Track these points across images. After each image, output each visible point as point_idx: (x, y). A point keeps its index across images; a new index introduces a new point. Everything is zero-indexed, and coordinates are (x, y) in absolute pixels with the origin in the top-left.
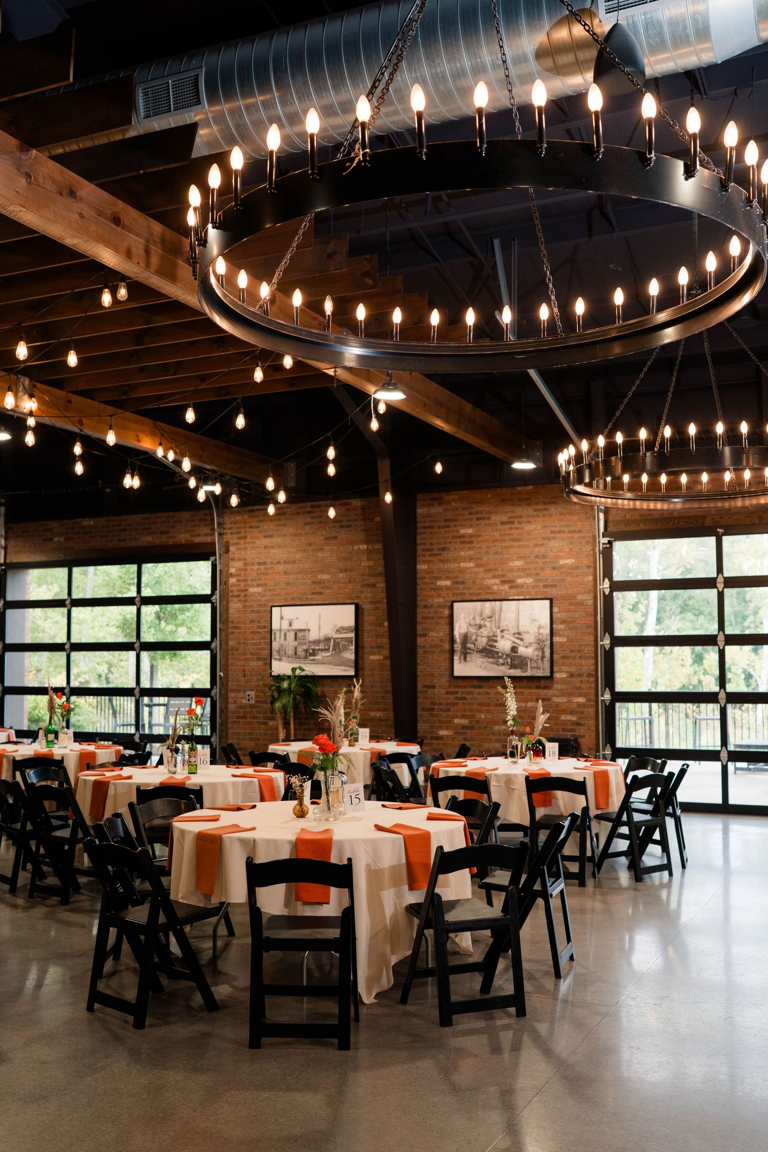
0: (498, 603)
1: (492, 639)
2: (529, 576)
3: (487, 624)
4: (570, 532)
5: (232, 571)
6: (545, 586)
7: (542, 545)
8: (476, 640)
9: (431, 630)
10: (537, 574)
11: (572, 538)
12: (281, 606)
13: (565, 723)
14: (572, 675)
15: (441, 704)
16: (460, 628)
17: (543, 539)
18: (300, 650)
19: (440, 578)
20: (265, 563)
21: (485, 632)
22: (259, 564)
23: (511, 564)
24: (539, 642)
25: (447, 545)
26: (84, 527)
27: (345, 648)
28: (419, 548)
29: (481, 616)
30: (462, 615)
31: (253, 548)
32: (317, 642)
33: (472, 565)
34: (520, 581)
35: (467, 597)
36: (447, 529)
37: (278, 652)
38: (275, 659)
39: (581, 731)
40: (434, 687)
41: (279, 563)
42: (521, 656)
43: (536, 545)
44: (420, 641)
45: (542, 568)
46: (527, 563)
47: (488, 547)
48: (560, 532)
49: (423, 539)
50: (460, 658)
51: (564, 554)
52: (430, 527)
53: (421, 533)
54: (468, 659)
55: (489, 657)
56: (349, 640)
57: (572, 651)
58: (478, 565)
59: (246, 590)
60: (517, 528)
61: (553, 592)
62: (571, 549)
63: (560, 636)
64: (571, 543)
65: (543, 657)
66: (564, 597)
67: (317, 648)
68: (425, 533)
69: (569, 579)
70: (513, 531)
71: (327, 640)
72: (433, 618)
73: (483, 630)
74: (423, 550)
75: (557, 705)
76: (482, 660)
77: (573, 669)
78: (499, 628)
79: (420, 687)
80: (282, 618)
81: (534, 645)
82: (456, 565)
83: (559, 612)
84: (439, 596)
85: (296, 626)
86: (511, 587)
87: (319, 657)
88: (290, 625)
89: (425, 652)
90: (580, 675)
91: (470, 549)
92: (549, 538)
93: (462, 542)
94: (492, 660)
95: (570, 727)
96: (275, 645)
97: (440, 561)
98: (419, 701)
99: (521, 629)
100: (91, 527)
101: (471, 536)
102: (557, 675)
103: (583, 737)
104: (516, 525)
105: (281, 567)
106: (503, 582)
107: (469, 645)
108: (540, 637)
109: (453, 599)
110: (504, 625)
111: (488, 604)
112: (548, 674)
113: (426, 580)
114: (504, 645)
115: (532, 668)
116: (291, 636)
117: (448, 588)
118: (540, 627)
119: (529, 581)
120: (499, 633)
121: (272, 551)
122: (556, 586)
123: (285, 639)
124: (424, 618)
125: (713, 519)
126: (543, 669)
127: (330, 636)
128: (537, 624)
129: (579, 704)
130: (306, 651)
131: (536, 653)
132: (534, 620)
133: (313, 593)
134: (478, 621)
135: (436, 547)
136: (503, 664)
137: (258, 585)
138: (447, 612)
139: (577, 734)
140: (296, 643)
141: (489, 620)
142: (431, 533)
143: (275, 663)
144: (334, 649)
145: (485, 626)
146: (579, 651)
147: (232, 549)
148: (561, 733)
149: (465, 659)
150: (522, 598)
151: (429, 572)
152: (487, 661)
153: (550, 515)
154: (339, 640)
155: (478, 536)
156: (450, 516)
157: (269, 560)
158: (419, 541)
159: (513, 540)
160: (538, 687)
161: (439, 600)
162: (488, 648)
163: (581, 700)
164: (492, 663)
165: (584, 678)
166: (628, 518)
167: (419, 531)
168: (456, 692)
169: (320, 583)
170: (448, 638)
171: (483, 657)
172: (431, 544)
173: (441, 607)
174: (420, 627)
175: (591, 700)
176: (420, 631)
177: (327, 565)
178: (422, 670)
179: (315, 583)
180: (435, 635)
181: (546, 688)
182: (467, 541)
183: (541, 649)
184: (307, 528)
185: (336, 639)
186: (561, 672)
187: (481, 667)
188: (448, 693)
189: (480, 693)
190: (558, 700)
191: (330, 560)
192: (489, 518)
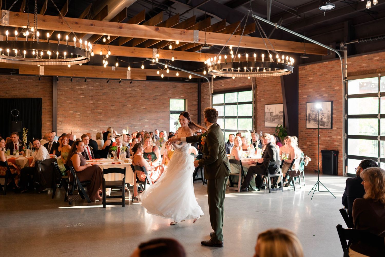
1: (316, 116)
2: (327, 93)
4: (338, 77)
5: (258, 94)
6: (331, 97)
7: (330, 82)
8: (312, 116)
9: (302, 112)
10: (329, 93)
11: (338, 79)
12: (267, 105)
13: (335, 145)
14: (337, 128)
15: (304, 137)
16: (308, 111)
17: (331, 80)
18: (271, 119)
19: (304, 95)
23: (322, 90)
24: (328, 116)
25: (306, 84)
26: (228, 82)
27: (281, 118)
28: (299, 85)
30: (309, 107)
31: (262, 86)
32: (275, 116)
33: (312, 90)
34: (324, 95)
35: (311, 101)
36: (306, 78)
37: (267, 119)
38: (266, 122)
39: (339, 148)
40: (302, 131)
41: (267, 91)
42: (323, 121)
43: (329, 83)
44: (299, 116)
45: (330, 91)
46: (326, 89)
47: (316, 84)
48: (335, 77)
49: (300, 82)
50: (308, 122)
51: (336, 86)
52: (302, 78)
53: (300, 80)
54: (310, 122)
55: (315, 122)
56: (281, 115)
57: (338, 120)
58: (314, 90)
59: (260, 100)
60: (324, 77)
61: (333, 99)
62: (338, 84)
63: (334, 115)
64: (338, 81)
65: (329, 122)
66: (336, 101)
67: (275, 118)
68: (301, 80)
69: (337, 94)
70: (323, 78)
71: (277, 115)
72: (302, 108)
73: (314, 112)
74: (301, 85)
75: (333, 139)
76: (313, 122)
77: (338, 127)
79: (299, 132)
80: (267, 109)
81: (327, 118)
82: (308, 90)
83: (335, 106)
85: (271, 111)
86: (322, 97)
87: (275, 121)
88: (269, 111)
89: (300, 120)
90: (339, 129)
91: (312, 84)
92: (332, 80)
93: (310, 82)
94: (316, 123)
96: (266, 117)
97: (304, 89)
98: (299, 136)
99: (323, 112)
100: (229, 81)
101: (312, 80)
102: (334, 128)
103: (340, 150)
104: (323, 76)
105: (268, 92)
106: (320, 96)
107: (311, 118)
109: (307, 102)
112: (330, 128)
113: (301, 96)
114: (319, 117)
115: (326, 126)
116: (269, 114)
117: (306, 98)
118: (328, 111)
119: (326, 95)
120: (317, 114)
121: (266, 87)
122: (333, 97)
123: (268, 115)
124: (300, 108)
125: (379, 70)
126: (329, 126)
127: (278, 114)
128: (327, 110)
129: (339, 139)
130: (273, 119)
132: (327, 109)
133: (275, 100)
134: (312, 109)
136: (318, 124)
137: (263, 98)
138: (305, 106)
140: (270, 116)
142: (302, 80)
143: (266, 123)
144: (279, 119)
147: (257, 87)
148: (334, 148)
149: (309, 122)
150: (324, 101)
151: (302, 93)
152: (315, 123)
153: (332, 72)
154: (280, 116)
155: (314, 80)
156: (307, 73)
157: (265, 90)
158: (299, 82)
159: (323, 81)
160: (329, 132)
161: (304, 102)
162: (315, 118)
163: (340, 137)
164: (316, 124)
165: (341, 129)
166: (354, 71)
167: (299, 79)
168: (308, 133)
169: (276, 97)
170: (305, 115)
171: (314, 122)
172: (302, 83)
173: (304, 104)
174: (299, 111)
175: (342, 137)
176: (299, 113)
177: (278, 91)
178: (299, 126)
179: (275, 97)
180: (303, 114)
181: (331, 133)
182: (311, 82)
183: (329, 119)
184: (274, 79)
185: (279, 115)
186: (335, 127)
187: (313, 125)
188: (306, 133)
189: (314, 134)
190: (334, 137)
191: (279, 89)
192: (316, 74)
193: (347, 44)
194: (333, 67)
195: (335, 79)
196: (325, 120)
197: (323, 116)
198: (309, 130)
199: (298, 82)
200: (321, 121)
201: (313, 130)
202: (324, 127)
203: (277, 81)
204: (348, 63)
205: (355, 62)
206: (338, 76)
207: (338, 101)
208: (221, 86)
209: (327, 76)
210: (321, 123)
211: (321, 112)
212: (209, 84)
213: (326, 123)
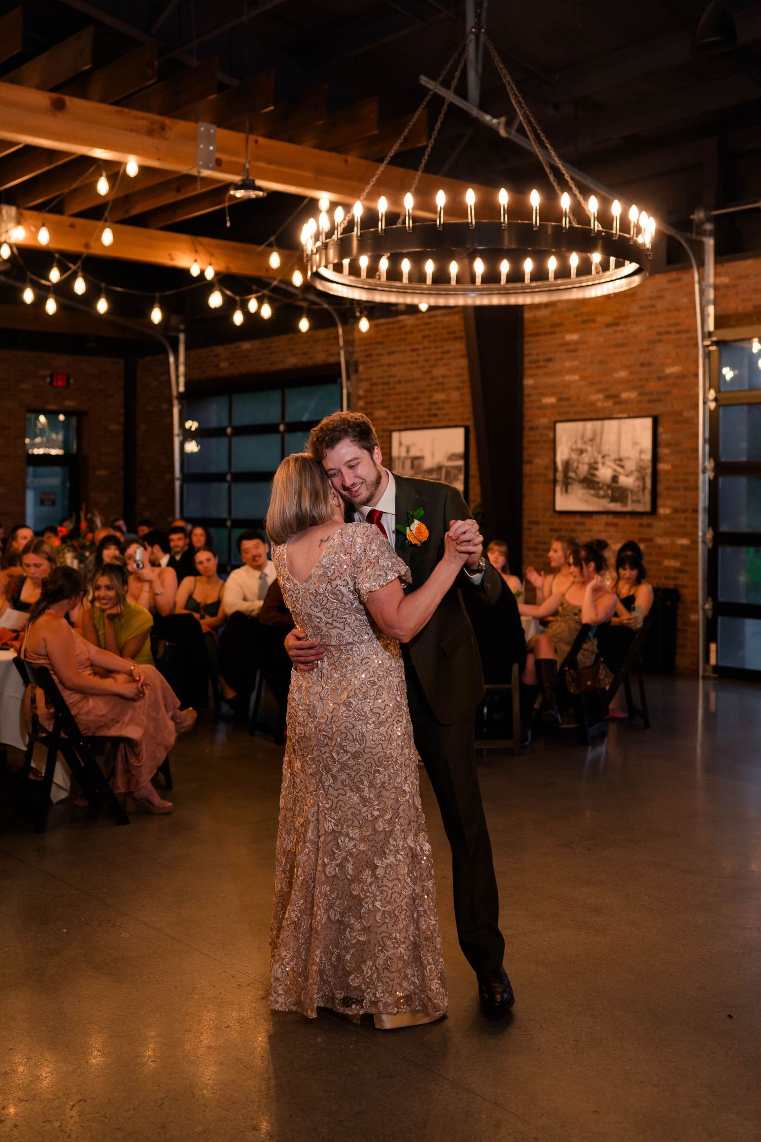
0: (599, 423)
1: (593, 467)
2: (633, 388)
3: (589, 448)
4: (678, 332)
6: (651, 401)
7: (648, 350)
8: (577, 468)
9: (537, 456)
10: (642, 387)
11: (679, 340)
12: (400, 430)
13: (668, 569)
14: (676, 511)
16: (562, 453)
17: (649, 342)
19: (544, 395)
20: (388, 383)
21: (586, 458)
22: (384, 384)
23: (615, 375)
24: (640, 469)
25: (552, 356)
26: (243, 351)
27: (455, 478)
28: (527, 359)
29: (583, 437)
30: (564, 438)
31: (379, 366)
32: (431, 470)
33: (576, 377)
34: (624, 396)
35: (571, 416)
36: (553, 336)
39: (683, 580)
40: (537, 523)
41: (400, 382)
42: (621, 487)
43: (641, 351)
44: (527, 469)
45: (647, 379)
46: (631, 373)
47: (593, 355)
48: (667, 333)
49: (530, 348)
50: (562, 491)
51: (669, 361)
52: (537, 334)
53: (528, 342)
54: (570, 490)
55: (590, 488)
56: (457, 468)
57: (677, 481)
58: (582, 378)
60: (622, 331)
61: (659, 409)
62: (677, 354)
63: (665, 463)
64: (678, 346)
65: (644, 488)
66: (670, 414)
68: (532, 342)
69: (675, 391)
70: (619, 335)
71: (440, 467)
72: (538, 442)
73: (584, 455)
74: (531, 362)
75: (660, 547)
76: (583, 491)
77: (677, 504)
78: (600, 452)
79: (525, 524)
80: (400, 444)
81: (635, 473)
82: (561, 378)
83: (664, 433)
84: (544, 415)
85: (414, 453)
86: (615, 403)
88: (408, 451)
89: (531, 482)
90: (684, 511)
91: (576, 358)
92: (654, 342)
93: (569, 351)
94: (592, 492)
95: (673, 574)
97: (546, 374)
98: (525, 538)
99: (624, 454)
100: (248, 350)
101: (577, 343)
102: (662, 511)
103: (686, 586)
104: (621, 328)
105: (402, 388)
106: (608, 397)
107: (572, 474)
108: (642, 464)
109: (558, 418)
110: (606, 448)
111: (589, 425)
112: (647, 508)
113: (533, 398)
114: (605, 473)
115: (633, 501)
116: (408, 464)
117: (553, 406)
118: (641, 452)
119: (633, 395)
120: (600, 460)
121: (395, 369)
122: (660, 400)
123: (404, 467)
124: (531, 442)
126: (644, 503)
127: (442, 464)
128: (638, 448)
129: (683, 547)
131: (637, 483)
132: (635, 443)
133: (430, 416)
134: (580, 445)
135: (541, 358)
136: (603, 497)
137: (383, 408)
138: (551, 435)
139: (680, 582)
141: (590, 443)
142: (538, 341)
145: (586, 451)
146: (684, 481)
147: (361, 368)
148: (664, 580)
149: (567, 489)
150: (625, 415)
151: (535, 387)
152: (589, 494)
153: (657, 313)
154: (449, 469)
155: (583, 343)
156: (556, 319)
157: (392, 380)
158: (526, 352)
159: (618, 345)
160: (641, 525)
161: (544, 421)
162: (589, 477)
163: (684, 541)
164: (592, 495)
165: (689, 515)
166: (740, 309)
167: (527, 339)
168: (559, 530)
169: (436, 403)
170: (552, 466)
171: (584, 488)
172: (538, 355)
173: (545, 428)
174: (526, 453)
175: (695, 542)
176: (526, 458)
177: (442, 384)
178: (527, 502)
179: (431, 403)
180: (541, 462)
181: (649, 526)
182: (572, 349)
183: (642, 479)
184: (426, 340)
185: (447, 468)
186: (664, 506)
187: (581, 500)
188: (552, 530)
189: (582, 531)
190: (660, 541)
191: (444, 377)
192: (594, 321)
193: (717, 216)
194: (661, 297)
195: (665, 337)
196: (626, 481)
197: (619, 470)
198: (565, 519)
199: (522, 349)
200: (614, 485)
201: (578, 519)
202: (626, 505)
203: (437, 347)
204: (719, 281)
205: (746, 277)
206: (679, 328)
207: (680, 413)
208: (217, 365)
209: (635, 329)
210: (613, 492)
211: (614, 456)
212: (172, 359)
213: (632, 491)
